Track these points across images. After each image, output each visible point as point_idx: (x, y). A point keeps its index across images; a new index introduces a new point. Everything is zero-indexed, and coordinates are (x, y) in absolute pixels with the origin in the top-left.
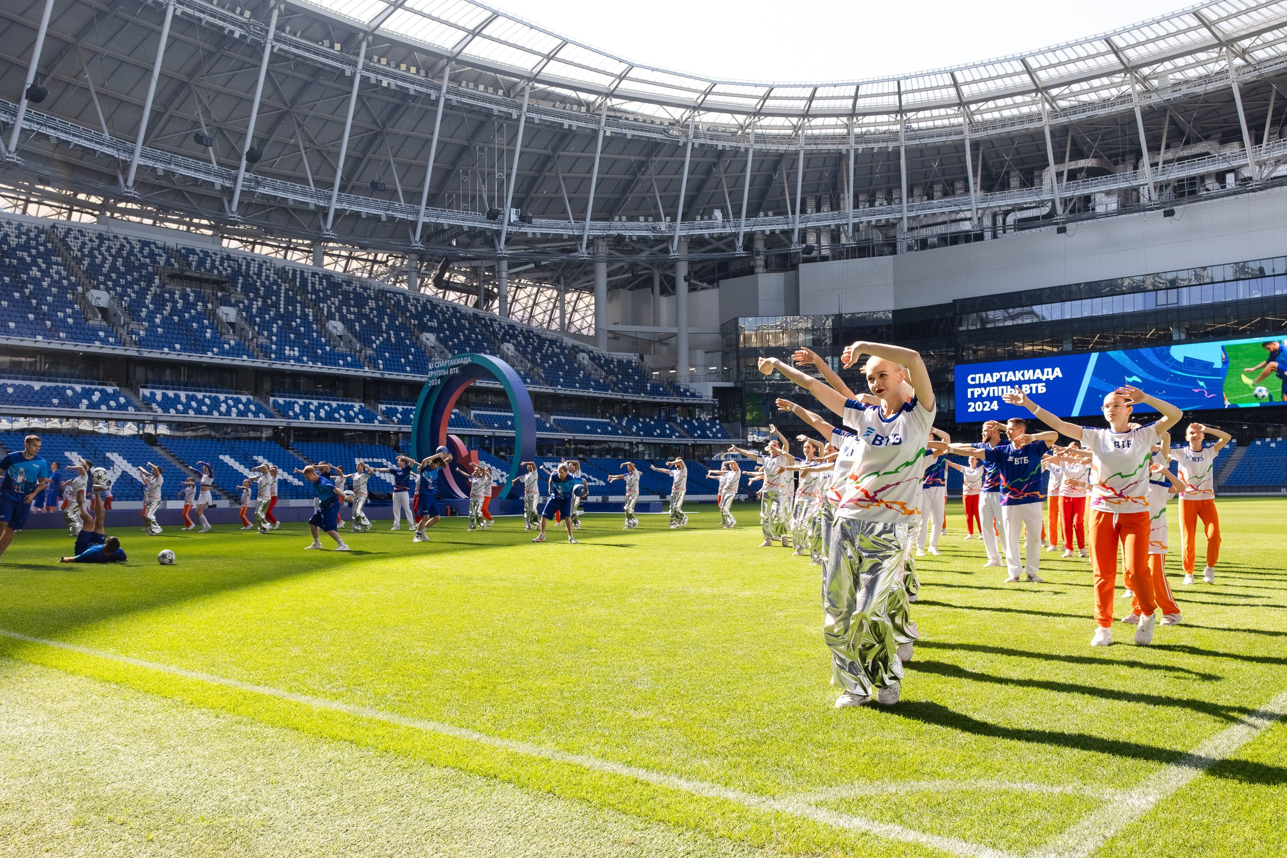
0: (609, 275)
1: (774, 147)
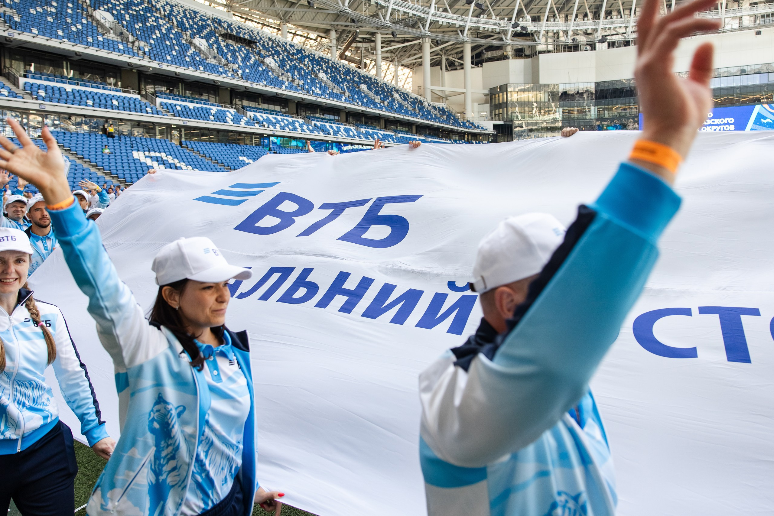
0: (430, 55)
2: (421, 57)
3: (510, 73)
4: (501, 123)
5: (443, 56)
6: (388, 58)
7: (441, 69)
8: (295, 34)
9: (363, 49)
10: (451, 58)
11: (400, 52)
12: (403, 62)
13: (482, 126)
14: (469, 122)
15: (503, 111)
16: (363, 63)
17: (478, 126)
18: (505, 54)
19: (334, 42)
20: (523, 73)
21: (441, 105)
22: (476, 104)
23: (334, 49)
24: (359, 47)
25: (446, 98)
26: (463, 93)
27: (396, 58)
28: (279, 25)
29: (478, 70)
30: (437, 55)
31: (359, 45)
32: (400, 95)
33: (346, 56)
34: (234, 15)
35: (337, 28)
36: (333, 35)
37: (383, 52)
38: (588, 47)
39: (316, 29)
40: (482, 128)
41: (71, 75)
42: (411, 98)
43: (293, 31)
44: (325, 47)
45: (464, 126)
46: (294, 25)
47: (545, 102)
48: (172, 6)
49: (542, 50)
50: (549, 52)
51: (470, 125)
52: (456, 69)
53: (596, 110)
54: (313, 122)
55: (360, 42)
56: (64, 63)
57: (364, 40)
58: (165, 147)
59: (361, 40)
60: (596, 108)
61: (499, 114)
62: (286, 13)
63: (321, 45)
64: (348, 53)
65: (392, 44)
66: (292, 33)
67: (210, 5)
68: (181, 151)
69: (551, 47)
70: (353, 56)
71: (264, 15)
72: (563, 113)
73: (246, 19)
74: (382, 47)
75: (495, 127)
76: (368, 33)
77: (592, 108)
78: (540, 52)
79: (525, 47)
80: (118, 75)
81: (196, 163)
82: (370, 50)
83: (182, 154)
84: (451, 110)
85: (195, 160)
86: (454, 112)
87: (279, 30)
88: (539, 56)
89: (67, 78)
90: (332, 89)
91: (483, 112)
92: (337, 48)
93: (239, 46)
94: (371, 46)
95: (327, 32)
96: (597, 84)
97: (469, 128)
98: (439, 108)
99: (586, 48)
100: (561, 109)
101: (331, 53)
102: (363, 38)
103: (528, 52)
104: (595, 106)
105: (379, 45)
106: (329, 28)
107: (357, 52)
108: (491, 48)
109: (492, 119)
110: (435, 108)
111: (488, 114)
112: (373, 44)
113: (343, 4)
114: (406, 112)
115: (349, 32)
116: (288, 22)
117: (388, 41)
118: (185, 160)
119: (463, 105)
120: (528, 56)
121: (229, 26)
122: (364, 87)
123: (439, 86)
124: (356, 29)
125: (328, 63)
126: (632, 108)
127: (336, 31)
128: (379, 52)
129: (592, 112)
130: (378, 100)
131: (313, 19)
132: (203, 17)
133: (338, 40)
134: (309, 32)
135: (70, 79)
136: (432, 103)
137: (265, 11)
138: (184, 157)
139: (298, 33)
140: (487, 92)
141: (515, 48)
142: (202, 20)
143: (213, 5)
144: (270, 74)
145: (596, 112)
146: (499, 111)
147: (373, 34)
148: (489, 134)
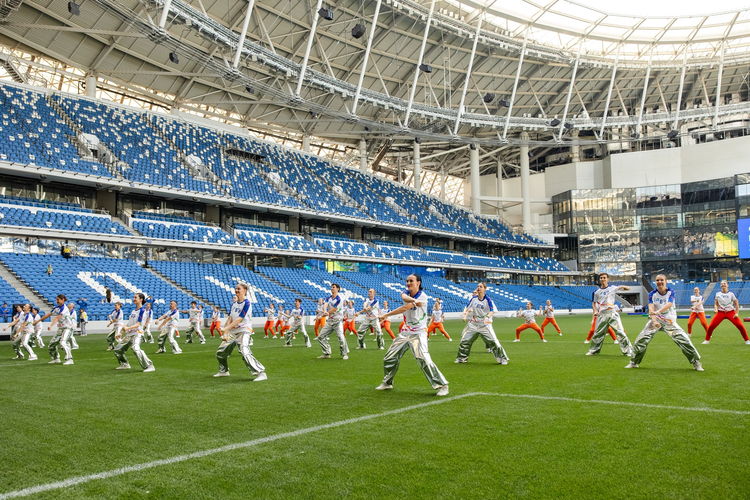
0: (480, 162)
1: (634, 66)
2: (468, 166)
3: (578, 178)
4: (565, 235)
5: (499, 162)
6: (433, 167)
7: (497, 176)
8: (321, 147)
9: (401, 158)
10: (509, 164)
11: (446, 159)
12: (451, 171)
13: (541, 240)
14: (525, 235)
15: (567, 222)
16: (401, 173)
17: (536, 240)
18: (571, 156)
19: (364, 152)
20: (593, 177)
21: (493, 217)
22: (536, 215)
23: (364, 160)
24: (396, 157)
25: (504, 209)
26: (521, 203)
27: (442, 167)
28: (302, 138)
29: (540, 176)
30: (493, 161)
31: (397, 154)
32: (439, 208)
33: (380, 167)
34: (250, 130)
35: (368, 137)
36: (363, 145)
37: (422, 162)
38: (672, 144)
39: (345, 140)
40: (541, 242)
41: (43, 197)
42: (455, 210)
43: (320, 144)
44: (354, 158)
45: (518, 240)
46: (320, 137)
47: (618, 210)
48: (178, 125)
49: (615, 149)
50: (624, 151)
51: (526, 239)
52: (515, 176)
53: (684, 217)
54: (315, 239)
55: (396, 151)
56: (38, 186)
57: (401, 149)
58: (240, 272)
59: (398, 149)
60: (684, 214)
61: (562, 226)
62: (309, 124)
63: (350, 156)
64: (383, 164)
65: (435, 151)
66: (318, 146)
67: (226, 122)
68: (253, 275)
69: (625, 145)
70: (389, 167)
71: (285, 128)
72: (642, 222)
73: (265, 134)
74: (422, 156)
75: (557, 240)
76: (405, 141)
77: (679, 215)
78: (613, 152)
79: (595, 147)
80: (94, 196)
81: (266, 286)
82: (409, 159)
83: (254, 278)
84: (504, 222)
85: (264, 283)
86: (508, 224)
87: (301, 143)
88: (610, 158)
89: (38, 201)
90: (345, 203)
91: (545, 223)
92: (367, 158)
93: (243, 162)
94: (410, 155)
95: (357, 142)
96: (684, 186)
97: (524, 241)
98: (490, 220)
99: (669, 144)
100: (639, 218)
101: (360, 164)
102: (400, 147)
103: (599, 153)
104: (682, 213)
105: (417, 153)
106: (359, 137)
107: (395, 162)
108: (555, 150)
109: (554, 232)
110: (484, 221)
111: (551, 225)
112: (411, 153)
113: (351, 112)
114: (440, 226)
115: (380, 141)
116: (311, 134)
117: (429, 149)
118: (256, 283)
119: (521, 216)
120: (599, 158)
121: (241, 142)
122: (390, 200)
123: (495, 196)
124: (388, 138)
125: (355, 175)
126: (729, 214)
127: (366, 141)
128: (418, 161)
129: (679, 220)
130: (404, 213)
131: (340, 130)
132: (212, 135)
133: (368, 150)
134: (337, 143)
135: (43, 202)
136: (481, 215)
137: (285, 124)
138: (255, 281)
139: (325, 145)
140: (549, 200)
141: (583, 148)
142: (210, 137)
143: (228, 122)
144: (269, 189)
145: (684, 220)
146: (563, 222)
147: (411, 142)
148: (551, 250)
